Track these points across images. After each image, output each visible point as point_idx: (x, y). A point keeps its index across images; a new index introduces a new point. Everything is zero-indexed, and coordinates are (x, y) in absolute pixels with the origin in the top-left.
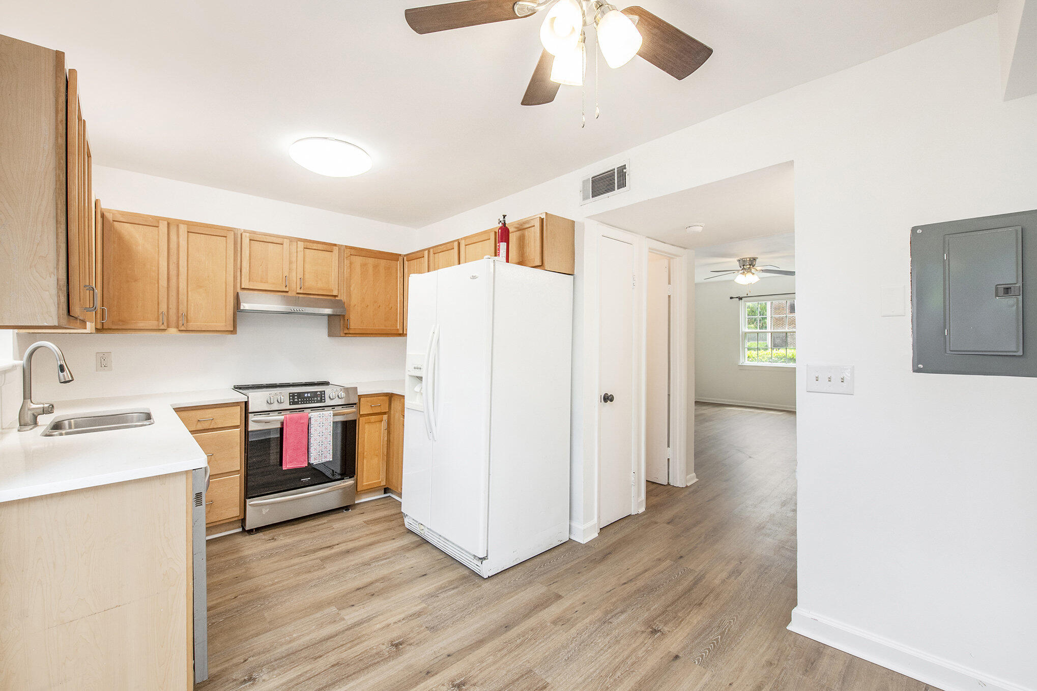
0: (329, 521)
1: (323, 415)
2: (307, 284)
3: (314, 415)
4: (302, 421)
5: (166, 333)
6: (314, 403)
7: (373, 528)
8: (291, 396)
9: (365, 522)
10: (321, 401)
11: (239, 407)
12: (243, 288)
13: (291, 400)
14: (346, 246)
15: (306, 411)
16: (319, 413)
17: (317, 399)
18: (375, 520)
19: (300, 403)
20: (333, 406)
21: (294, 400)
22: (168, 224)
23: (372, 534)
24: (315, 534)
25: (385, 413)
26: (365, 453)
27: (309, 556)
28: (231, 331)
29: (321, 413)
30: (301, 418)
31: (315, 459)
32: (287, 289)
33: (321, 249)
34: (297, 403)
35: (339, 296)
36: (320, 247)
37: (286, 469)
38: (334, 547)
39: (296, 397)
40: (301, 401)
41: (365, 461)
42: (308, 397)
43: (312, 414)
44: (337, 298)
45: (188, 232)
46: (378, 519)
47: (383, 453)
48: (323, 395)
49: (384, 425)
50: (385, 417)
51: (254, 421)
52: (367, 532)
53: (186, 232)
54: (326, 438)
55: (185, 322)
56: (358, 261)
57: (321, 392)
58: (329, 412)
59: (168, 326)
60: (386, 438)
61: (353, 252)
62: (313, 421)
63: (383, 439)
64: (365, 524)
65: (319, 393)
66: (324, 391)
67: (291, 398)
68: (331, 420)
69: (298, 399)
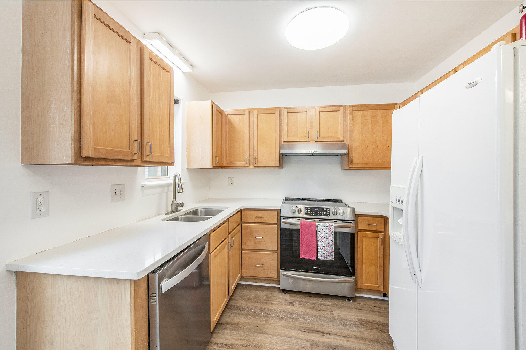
0: (332, 305)
1: (327, 226)
2: (321, 135)
3: (321, 225)
4: (312, 228)
5: (249, 168)
6: (322, 216)
7: (363, 331)
8: (306, 209)
9: (359, 320)
10: (326, 215)
11: (277, 212)
12: (284, 142)
13: (306, 212)
14: (349, 105)
15: (316, 221)
16: (323, 224)
17: (324, 213)
18: (368, 322)
19: (312, 214)
20: (336, 220)
21: (308, 212)
22: (249, 112)
23: (362, 339)
24: (319, 313)
25: (381, 232)
26: (364, 261)
27: (305, 333)
28: (279, 166)
29: (325, 224)
30: (311, 225)
31: (321, 256)
32: (309, 140)
33: (331, 110)
34: (310, 214)
35: (345, 141)
36: (331, 109)
37: (302, 258)
38: (326, 335)
39: (309, 210)
40: (312, 213)
41: (364, 266)
42: (317, 211)
43: (319, 223)
44: (343, 143)
45: (258, 114)
46: (372, 323)
47: (380, 264)
48: (328, 211)
49: (380, 242)
50: (381, 235)
51: (284, 222)
52: (357, 334)
53: (257, 115)
54: (329, 243)
55: (256, 162)
56: (359, 114)
57: (327, 208)
58: (331, 224)
59: (249, 165)
60: (382, 253)
61: (354, 108)
62: (319, 229)
63: (380, 253)
64: (358, 323)
65: (325, 209)
66: (329, 208)
67: (306, 210)
68: (333, 230)
69: (310, 212)
